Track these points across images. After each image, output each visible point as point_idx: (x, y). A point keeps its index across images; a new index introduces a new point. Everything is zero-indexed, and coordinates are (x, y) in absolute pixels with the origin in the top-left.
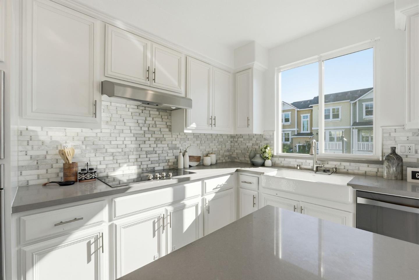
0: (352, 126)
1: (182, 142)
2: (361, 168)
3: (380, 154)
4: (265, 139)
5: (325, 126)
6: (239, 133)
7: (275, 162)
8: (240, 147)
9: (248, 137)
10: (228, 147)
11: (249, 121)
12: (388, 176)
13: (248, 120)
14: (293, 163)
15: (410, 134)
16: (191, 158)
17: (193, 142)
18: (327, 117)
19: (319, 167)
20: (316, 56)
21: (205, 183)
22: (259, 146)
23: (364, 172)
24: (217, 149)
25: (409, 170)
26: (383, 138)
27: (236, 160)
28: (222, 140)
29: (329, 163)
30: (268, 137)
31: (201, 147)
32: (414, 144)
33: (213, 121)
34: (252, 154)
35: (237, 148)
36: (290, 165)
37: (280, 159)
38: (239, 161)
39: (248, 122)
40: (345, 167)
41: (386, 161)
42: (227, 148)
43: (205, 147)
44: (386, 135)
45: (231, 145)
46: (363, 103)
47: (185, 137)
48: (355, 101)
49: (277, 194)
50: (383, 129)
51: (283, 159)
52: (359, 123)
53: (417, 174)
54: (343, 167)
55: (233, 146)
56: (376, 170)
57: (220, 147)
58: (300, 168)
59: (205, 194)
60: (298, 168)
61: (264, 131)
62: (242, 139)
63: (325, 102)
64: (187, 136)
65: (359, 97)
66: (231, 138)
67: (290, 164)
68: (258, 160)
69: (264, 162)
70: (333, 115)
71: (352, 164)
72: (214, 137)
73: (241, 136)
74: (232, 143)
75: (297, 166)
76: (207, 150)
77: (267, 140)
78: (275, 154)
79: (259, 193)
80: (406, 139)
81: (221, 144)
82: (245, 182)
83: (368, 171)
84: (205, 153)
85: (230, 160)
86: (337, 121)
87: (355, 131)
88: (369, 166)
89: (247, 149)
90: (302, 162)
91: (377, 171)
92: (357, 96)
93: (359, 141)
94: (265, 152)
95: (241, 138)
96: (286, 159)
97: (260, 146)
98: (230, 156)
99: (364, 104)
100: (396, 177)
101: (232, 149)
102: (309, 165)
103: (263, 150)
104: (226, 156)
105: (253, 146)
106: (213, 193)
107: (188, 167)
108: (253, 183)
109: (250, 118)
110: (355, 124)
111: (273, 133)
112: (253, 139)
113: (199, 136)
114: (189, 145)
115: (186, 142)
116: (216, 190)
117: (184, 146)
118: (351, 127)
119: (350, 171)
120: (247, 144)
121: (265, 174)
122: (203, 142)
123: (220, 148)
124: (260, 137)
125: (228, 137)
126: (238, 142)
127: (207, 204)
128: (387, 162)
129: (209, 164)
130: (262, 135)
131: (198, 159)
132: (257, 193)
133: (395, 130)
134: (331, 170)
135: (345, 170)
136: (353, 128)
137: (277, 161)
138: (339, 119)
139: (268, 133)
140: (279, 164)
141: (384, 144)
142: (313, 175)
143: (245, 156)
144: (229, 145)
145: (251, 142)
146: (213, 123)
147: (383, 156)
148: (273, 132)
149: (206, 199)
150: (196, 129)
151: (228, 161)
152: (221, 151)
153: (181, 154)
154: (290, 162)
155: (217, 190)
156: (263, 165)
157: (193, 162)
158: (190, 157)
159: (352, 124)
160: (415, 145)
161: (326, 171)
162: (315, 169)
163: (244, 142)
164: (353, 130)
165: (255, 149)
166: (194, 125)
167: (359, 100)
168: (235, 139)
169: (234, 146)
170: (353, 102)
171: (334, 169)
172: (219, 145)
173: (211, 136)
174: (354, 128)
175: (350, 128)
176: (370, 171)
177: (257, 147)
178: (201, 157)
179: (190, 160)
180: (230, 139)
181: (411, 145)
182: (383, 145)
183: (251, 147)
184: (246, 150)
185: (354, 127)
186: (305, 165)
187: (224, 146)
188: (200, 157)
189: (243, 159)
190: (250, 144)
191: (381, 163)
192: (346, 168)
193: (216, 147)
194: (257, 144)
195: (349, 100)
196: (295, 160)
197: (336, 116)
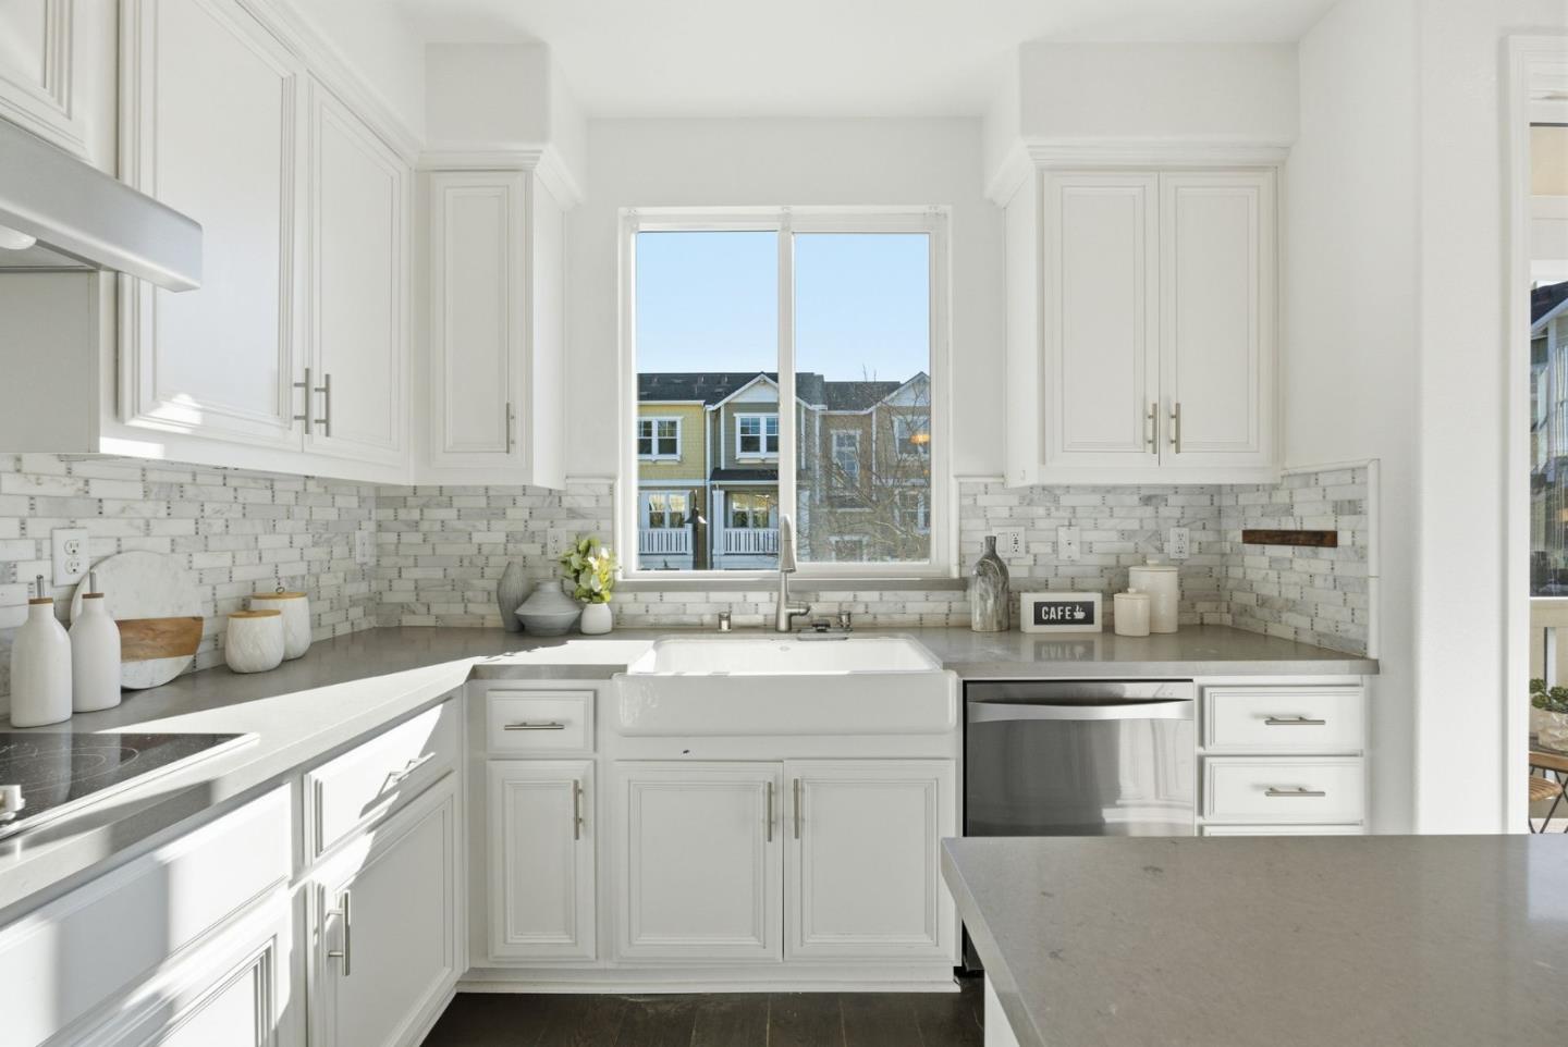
0: (711, 479)
1: (38, 528)
2: (909, 606)
3: (954, 559)
4: (573, 514)
5: (641, 477)
6: (432, 480)
7: (621, 612)
8: (438, 552)
9: (483, 502)
10: (364, 554)
11: (511, 421)
12: (984, 622)
13: (509, 417)
14: (698, 606)
15: (1014, 501)
16: (137, 635)
17: (141, 523)
18: (644, 447)
19: (795, 614)
20: (776, 210)
21: (319, 787)
22: (544, 546)
23: (917, 617)
24: (301, 569)
25: (1028, 602)
26: (961, 508)
27: (408, 620)
28: (332, 515)
29: (821, 599)
30: (586, 504)
31: (200, 560)
32: (1023, 528)
33: (318, 400)
34: (516, 585)
35: (416, 557)
36: (686, 619)
37: (642, 596)
38: (430, 622)
39: (509, 426)
40: (867, 607)
41: (980, 578)
42: (359, 559)
43: (226, 560)
44: (968, 502)
45: (378, 545)
46: (735, 415)
47: (69, 491)
48: (717, 406)
49: (686, 752)
50: (960, 483)
51: (654, 596)
52: (725, 471)
53: (1044, 609)
54: (860, 609)
55: (393, 547)
56: (944, 608)
57: (320, 553)
58: (729, 627)
59: (315, 861)
60: (725, 624)
61: (567, 477)
62: (449, 514)
63: (641, 398)
64: (87, 482)
65: (727, 394)
66: (377, 508)
67: (684, 613)
68: (555, 609)
69: (580, 615)
70: (660, 441)
71: (888, 595)
72: (286, 497)
73: (445, 499)
74: (388, 531)
75: (721, 617)
76: (248, 572)
77: (583, 517)
78: (619, 577)
79: (600, 767)
80: (1005, 513)
81: (326, 536)
82: (524, 726)
83: (928, 614)
84: (229, 593)
85: (372, 622)
86: (671, 463)
87: (719, 495)
88: (930, 598)
89: (480, 561)
90: (730, 604)
91: (946, 612)
92: (720, 390)
93: (726, 526)
94: (586, 567)
95: (439, 506)
96: (668, 596)
97: (550, 545)
98: (374, 602)
99: (739, 416)
100: (999, 623)
101: (384, 562)
102: (757, 613)
103: (576, 561)
104: (353, 603)
105: (510, 546)
106: (362, 833)
107: (116, 698)
108: (569, 722)
109: (519, 411)
110: (717, 474)
111: (612, 488)
112: (509, 512)
113: (190, 491)
114: (110, 548)
115: (79, 523)
116: (380, 812)
117: (62, 557)
118: (708, 483)
119: (881, 619)
120: (476, 537)
121: (630, 671)
122: (218, 526)
123: (321, 562)
124: (548, 500)
125: (362, 500)
126: (425, 526)
127: (331, 918)
128: (983, 581)
129: (275, 657)
130: (559, 491)
131: (182, 635)
132: (592, 766)
133: (986, 487)
134: (832, 621)
135: (868, 619)
136: (713, 487)
137: (632, 605)
138: (676, 457)
139: (586, 485)
140: (635, 616)
141: (964, 528)
142: (781, 649)
143: (469, 594)
144: (367, 543)
145: (497, 524)
146: (317, 412)
147: (961, 564)
148: (611, 482)
149: (321, 892)
150: (194, 438)
151: (364, 626)
152: (325, 579)
153: (48, 610)
154: (684, 605)
155: (381, 810)
156: (575, 631)
157: (146, 658)
158: (122, 625)
159: (708, 476)
160: (1026, 530)
161: (822, 627)
162: (783, 625)
163: (460, 525)
164: (714, 492)
165: (521, 558)
166: (180, 412)
167: (726, 404)
168: (403, 514)
169: (401, 547)
170: (711, 408)
171: (844, 618)
172: (315, 544)
173: (269, 493)
174: (715, 486)
175: (705, 487)
176: (932, 614)
177: (533, 550)
178: (206, 624)
179: (128, 652)
180: (373, 512)
181: (1017, 530)
182: (961, 531)
183: (502, 552)
184: (471, 563)
185: (717, 483)
186: (741, 614)
187: (339, 551)
188: (198, 620)
189: (458, 609)
190: (491, 537)
191: (962, 584)
192: (870, 610)
193: (296, 554)
194: (532, 537)
195: (702, 402)
196: (702, 595)
197: (668, 446)
